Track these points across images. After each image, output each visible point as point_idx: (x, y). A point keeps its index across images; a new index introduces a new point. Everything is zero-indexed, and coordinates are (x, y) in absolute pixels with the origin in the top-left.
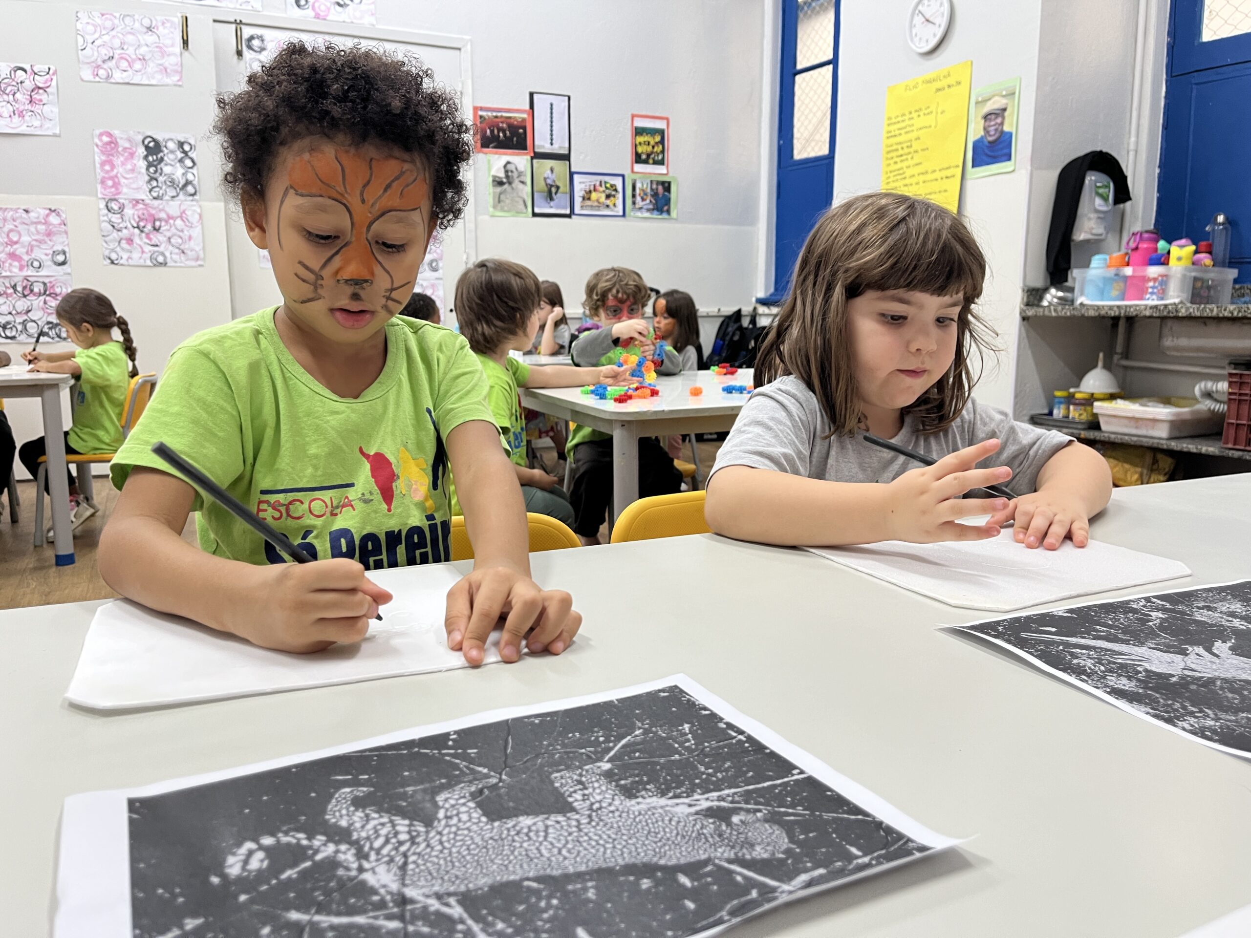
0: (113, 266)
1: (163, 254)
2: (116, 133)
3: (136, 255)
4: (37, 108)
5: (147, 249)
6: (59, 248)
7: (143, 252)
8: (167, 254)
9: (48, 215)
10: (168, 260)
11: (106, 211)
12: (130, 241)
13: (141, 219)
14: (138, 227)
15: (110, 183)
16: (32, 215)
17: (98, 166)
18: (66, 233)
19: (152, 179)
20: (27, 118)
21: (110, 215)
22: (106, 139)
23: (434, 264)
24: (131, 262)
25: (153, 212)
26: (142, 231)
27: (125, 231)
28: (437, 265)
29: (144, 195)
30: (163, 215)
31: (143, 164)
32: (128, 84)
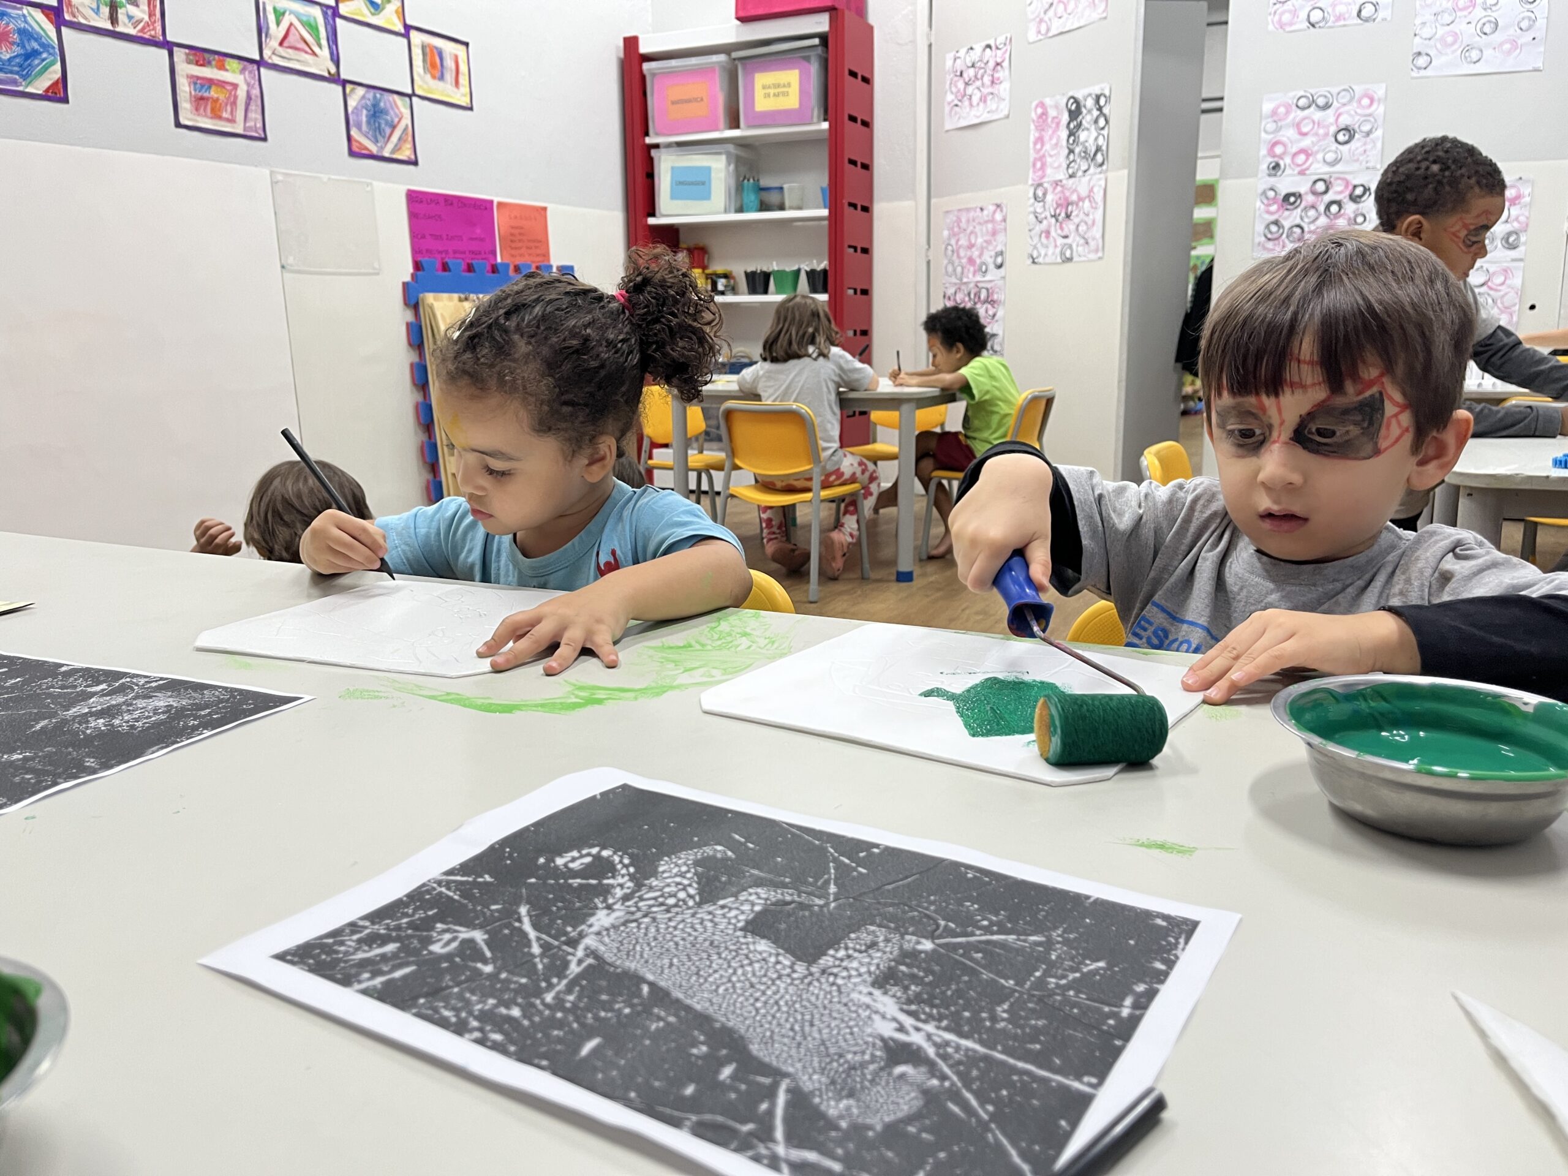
0: (1034, 266)
1: (1070, 247)
2: (1048, 101)
3: (1051, 251)
4: (994, 90)
5: (1060, 241)
6: (999, 249)
7: (1056, 246)
8: (1074, 246)
9: (994, 212)
10: (1075, 254)
11: (1032, 200)
12: (1048, 233)
13: (1058, 205)
14: (1054, 216)
15: (1039, 165)
16: (985, 212)
17: (1031, 145)
18: (1005, 229)
19: (1071, 151)
20: (989, 102)
21: (1036, 204)
22: (1039, 111)
23: (1511, 239)
24: (1048, 260)
25: (1067, 194)
26: (1057, 220)
27: (1045, 222)
28: (1518, 238)
29: (1062, 175)
30: (1074, 198)
31: (1064, 133)
32: (1062, 33)
